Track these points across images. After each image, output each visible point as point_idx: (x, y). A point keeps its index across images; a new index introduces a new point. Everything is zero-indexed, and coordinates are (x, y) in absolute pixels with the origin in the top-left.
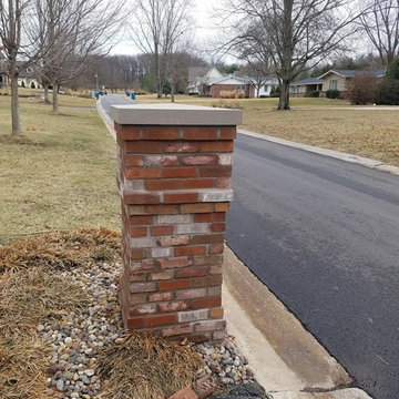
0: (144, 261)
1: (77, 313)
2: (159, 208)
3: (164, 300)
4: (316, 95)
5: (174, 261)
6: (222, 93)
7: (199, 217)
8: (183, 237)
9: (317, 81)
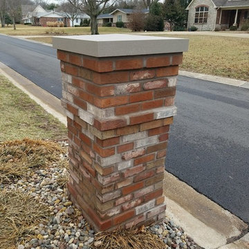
0: (113, 175)
1: (45, 224)
2: (125, 130)
3: (126, 201)
4: (110, 25)
5: (133, 170)
6: (49, 23)
7: (151, 132)
8: (140, 150)
9: (109, 16)
